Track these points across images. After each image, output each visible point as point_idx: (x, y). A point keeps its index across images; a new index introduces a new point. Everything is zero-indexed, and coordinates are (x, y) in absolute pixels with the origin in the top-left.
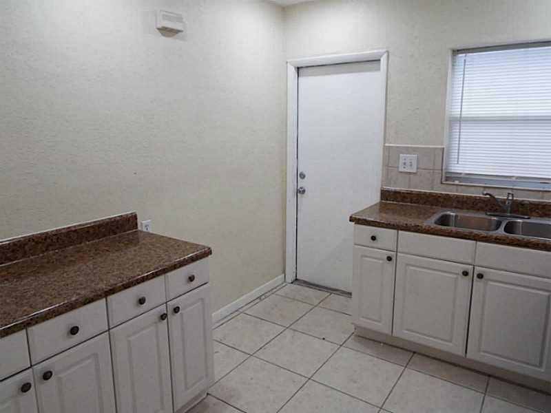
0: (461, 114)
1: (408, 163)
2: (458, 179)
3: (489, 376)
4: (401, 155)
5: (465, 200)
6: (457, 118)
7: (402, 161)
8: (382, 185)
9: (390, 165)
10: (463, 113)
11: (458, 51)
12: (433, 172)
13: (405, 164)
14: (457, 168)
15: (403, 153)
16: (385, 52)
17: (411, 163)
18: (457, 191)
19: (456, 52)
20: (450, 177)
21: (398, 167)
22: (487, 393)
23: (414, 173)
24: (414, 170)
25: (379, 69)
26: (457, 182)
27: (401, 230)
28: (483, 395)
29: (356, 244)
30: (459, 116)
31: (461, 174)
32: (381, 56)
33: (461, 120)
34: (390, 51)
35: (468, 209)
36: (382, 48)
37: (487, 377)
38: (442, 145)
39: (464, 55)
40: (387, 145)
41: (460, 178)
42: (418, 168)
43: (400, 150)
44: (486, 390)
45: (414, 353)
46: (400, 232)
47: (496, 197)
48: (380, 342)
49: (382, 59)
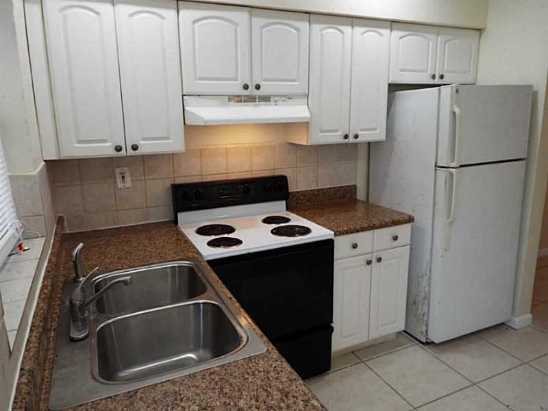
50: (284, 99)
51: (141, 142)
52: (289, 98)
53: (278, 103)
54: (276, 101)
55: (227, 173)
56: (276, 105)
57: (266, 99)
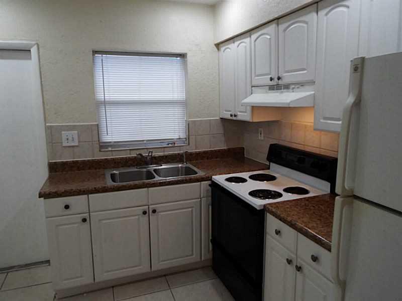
0: (105, 99)
1: (70, 139)
2: (111, 146)
3: (165, 276)
4: (63, 132)
5: (119, 161)
6: (102, 101)
7: (64, 137)
8: (49, 160)
9: (54, 142)
10: (106, 98)
11: (96, 52)
12: (92, 144)
13: (68, 139)
14: (107, 138)
15: (64, 131)
16: (35, 44)
17: (73, 138)
18: (112, 156)
19: (95, 52)
20: (103, 146)
21: (62, 143)
22: (171, 288)
23: (77, 146)
24: (77, 144)
25: (30, 59)
26: (110, 149)
27: (91, 193)
28: (170, 290)
29: (47, 218)
30: (103, 100)
31: (110, 142)
32: (32, 47)
33: (105, 103)
34: (39, 43)
35: (122, 167)
36: (33, 41)
37: (164, 278)
38: (96, 122)
39: (100, 55)
40: (47, 125)
41: (111, 145)
42: (79, 142)
43: (61, 129)
44: (169, 286)
45: (113, 287)
46: (90, 195)
47: (144, 155)
48: (83, 294)
49: (32, 50)
50: (298, 86)
51: (239, 113)
52: (302, 86)
53: (294, 90)
54: (293, 88)
55: (304, 145)
56: (293, 92)
57: (287, 87)
